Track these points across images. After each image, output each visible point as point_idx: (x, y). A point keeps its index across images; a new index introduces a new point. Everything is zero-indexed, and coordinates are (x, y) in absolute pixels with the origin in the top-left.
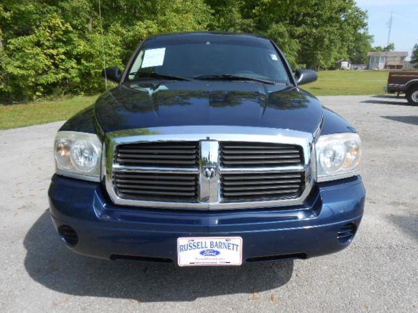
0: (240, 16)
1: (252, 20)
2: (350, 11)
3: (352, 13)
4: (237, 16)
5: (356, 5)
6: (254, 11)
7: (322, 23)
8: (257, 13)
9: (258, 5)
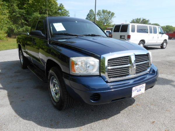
0: (17, 8)
1: (24, 10)
2: (63, 10)
3: (64, 11)
4: (16, 8)
5: (65, 8)
6: (24, 6)
7: (53, 14)
8: (26, 7)
9: (26, 4)
